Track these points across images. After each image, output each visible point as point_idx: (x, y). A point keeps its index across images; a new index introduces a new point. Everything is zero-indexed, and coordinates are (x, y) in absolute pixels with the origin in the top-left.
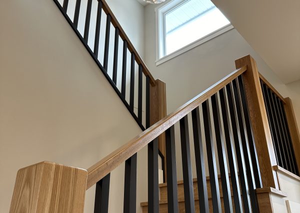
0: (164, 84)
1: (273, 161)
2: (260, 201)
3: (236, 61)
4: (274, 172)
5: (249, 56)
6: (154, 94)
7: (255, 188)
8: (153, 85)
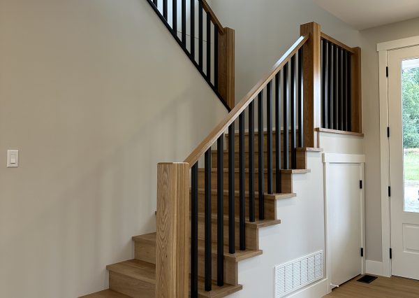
0: (233, 31)
1: (317, 121)
2: (298, 156)
3: (301, 26)
4: (315, 133)
5: (312, 23)
6: (222, 44)
7: (295, 147)
8: (222, 34)
